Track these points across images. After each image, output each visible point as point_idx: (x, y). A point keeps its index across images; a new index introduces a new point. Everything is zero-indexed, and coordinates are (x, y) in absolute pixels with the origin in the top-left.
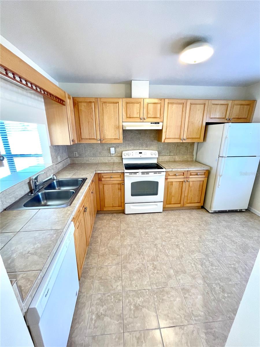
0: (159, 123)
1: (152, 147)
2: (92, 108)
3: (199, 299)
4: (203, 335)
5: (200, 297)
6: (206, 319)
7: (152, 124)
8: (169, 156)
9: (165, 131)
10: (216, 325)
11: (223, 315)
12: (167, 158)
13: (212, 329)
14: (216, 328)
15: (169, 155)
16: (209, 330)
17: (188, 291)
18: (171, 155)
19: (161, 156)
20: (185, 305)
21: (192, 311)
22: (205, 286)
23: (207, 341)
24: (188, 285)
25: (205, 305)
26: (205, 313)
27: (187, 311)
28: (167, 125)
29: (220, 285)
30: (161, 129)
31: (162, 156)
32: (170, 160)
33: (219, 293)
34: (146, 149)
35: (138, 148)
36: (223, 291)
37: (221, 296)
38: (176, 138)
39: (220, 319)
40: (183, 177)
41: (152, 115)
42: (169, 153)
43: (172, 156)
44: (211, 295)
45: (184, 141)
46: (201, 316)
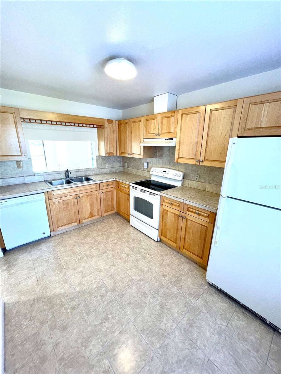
0: (173, 139)
1: (180, 167)
2: (126, 128)
3: (59, 290)
4: (32, 297)
5: (62, 291)
6: (45, 298)
7: (166, 140)
8: (198, 183)
9: (178, 149)
10: (41, 305)
11: (50, 309)
12: (195, 184)
13: (37, 302)
14: (38, 305)
15: (199, 181)
16: (36, 301)
17: (66, 282)
18: (201, 181)
19: (188, 180)
20: (53, 283)
21: (50, 288)
22: (74, 293)
23: (29, 300)
24: (71, 281)
25: (56, 296)
26: (49, 296)
27: (49, 285)
28: (180, 141)
29: (79, 304)
30: (175, 146)
31: (190, 180)
32: (198, 188)
33: (69, 305)
34: (174, 168)
35: (166, 166)
36: (73, 308)
37: (67, 306)
38: (191, 158)
39: (45, 307)
40: (178, 209)
41: (166, 130)
42: (198, 178)
43: (201, 183)
44: (66, 298)
45: (201, 164)
46: (46, 294)
